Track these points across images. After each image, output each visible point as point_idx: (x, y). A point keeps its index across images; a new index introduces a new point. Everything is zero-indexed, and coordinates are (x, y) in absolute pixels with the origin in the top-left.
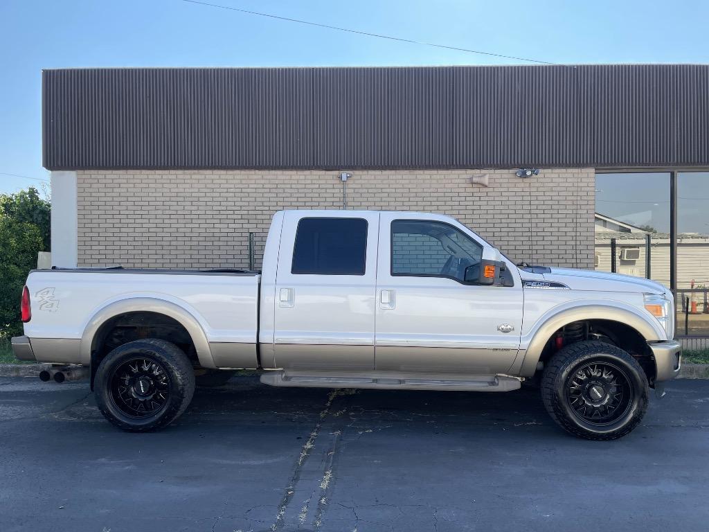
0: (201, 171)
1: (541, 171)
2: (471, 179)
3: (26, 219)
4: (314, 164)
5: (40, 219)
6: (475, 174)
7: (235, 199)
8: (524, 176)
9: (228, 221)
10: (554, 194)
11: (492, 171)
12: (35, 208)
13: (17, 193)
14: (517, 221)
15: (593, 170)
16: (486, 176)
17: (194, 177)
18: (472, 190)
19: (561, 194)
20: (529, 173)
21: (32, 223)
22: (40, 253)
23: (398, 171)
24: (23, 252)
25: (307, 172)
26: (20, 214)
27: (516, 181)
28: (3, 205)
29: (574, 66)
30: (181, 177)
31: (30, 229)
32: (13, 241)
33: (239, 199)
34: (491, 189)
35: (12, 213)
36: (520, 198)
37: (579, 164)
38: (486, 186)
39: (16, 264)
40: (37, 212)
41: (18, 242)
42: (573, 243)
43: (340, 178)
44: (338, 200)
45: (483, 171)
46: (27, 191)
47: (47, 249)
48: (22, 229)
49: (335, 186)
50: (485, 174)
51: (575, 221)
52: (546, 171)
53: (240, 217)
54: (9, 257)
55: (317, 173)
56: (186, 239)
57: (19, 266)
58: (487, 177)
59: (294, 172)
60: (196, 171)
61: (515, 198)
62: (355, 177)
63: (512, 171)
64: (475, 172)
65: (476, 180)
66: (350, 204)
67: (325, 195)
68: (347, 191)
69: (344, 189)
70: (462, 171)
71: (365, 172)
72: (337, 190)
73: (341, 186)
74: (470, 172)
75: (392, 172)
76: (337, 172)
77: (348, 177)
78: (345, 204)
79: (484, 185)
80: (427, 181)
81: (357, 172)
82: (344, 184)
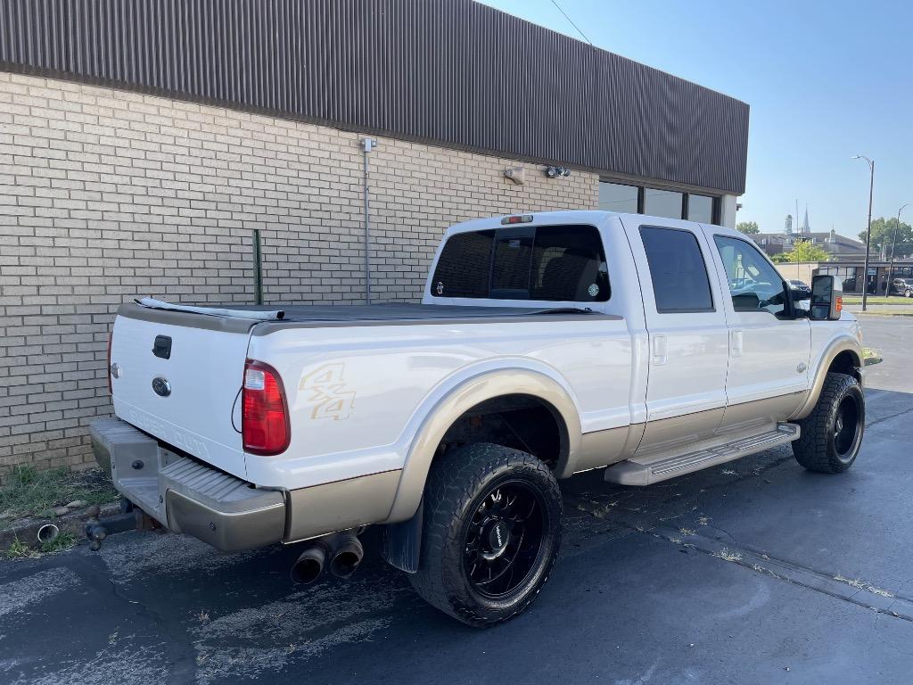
2: (507, 171)
11: (522, 164)
15: (598, 177)
17: (102, 102)
18: (504, 186)
27: (541, 180)
30: (74, 97)
33: (198, 161)
34: (521, 188)
36: (545, 203)
44: (356, 181)
45: (514, 163)
49: (353, 158)
50: (520, 168)
53: (200, 196)
55: (326, 132)
56: (91, 234)
58: (524, 171)
60: (108, 91)
62: (379, 148)
63: (539, 167)
64: (508, 162)
65: (515, 174)
66: (371, 190)
67: (339, 171)
68: (369, 169)
69: (365, 164)
70: (495, 160)
71: (391, 142)
72: (355, 166)
73: (361, 160)
74: (503, 161)
75: (424, 148)
76: (355, 134)
77: (373, 146)
78: (366, 189)
79: (516, 182)
80: (461, 168)
81: (381, 140)
82: (365, 157)
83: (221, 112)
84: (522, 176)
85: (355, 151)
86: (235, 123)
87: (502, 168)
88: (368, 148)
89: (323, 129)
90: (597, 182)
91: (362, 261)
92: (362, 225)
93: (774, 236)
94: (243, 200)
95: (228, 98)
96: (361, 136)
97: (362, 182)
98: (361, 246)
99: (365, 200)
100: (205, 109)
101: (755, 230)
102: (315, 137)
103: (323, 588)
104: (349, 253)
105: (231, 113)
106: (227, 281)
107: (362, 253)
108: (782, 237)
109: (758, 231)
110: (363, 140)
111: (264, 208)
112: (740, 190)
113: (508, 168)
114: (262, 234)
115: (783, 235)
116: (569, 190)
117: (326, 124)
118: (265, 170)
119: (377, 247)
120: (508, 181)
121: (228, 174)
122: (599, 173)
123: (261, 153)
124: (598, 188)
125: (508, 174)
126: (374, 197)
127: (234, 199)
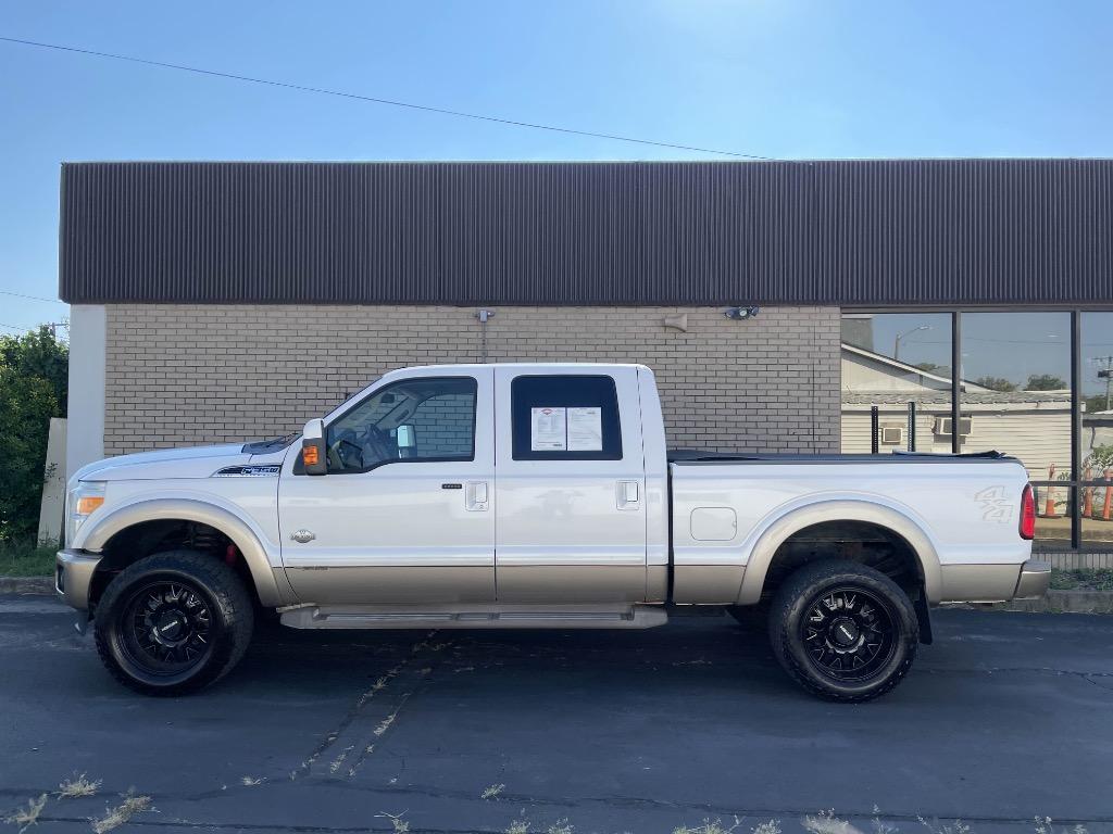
0: (281, 307)
1: (761, 310)
2: (663, 320)
3: (35, 372)
4: (440, 298)
5: (54, 372)
6: (669, 313)
7: (328, 346)
8: (736, 316)
9: (317, 377)
10: (782, 342)
11: (693, 310)
12: (47, 357)
13: (25, 334)
14: (729, 380)
15: (838, 309)
16: (683, 316)
17: (271, 314)
18: (665, 336)
19: (791, 342)
20: (743, 313)
21: (43, 376)
22: (53, 421)
23: (560, 309)
24: (29, 418)
25: (431, 309)
26: (27, 365)
27: (726, 324)
28: (4, 351)
29: (808, 162)
30: (253, 314)
31: (40, 385)
32: (14, 403)
34: (692, 336)
35: (16, 364)
36: (734, 348)
37: (816, 301)
38: (684, 331)
39: (18, 435)
40: (51, 361)
41: (22, 403)
42: (809, 412)
43: (477, 317)
44: (473, 347)
45: (681, 310)
46: (37, 331)
47: (63, 414)
48: (28, 386)
49: (471, 329)
50: (683, 314)
51: (811, 382)
52: (770, 310)
53: (334, 371)
54: (9, 425)
55: (445, 311)
57: (22, 438)
58: (685, 318)
59: (391, 309)
60: (274, 306)
61: (726, 348)
62: (499, 317)
63: (721, 309)
66: (491, 353)
67: (457, 341)
68: (488, 335)
69: (483, 332)
72: (473, 335)
73: (480, 328)
76: (473, 308)
77: (488, 316)
78: (483, 354)
82: (483, 325)
84: (683, 323)
88: (483, 318)
90: (836, 316)
96: (480, 309)
110: (479, 312)
113: (669, 316)
120: (668, 330)
122: (836, 305)
126: (493, 360)
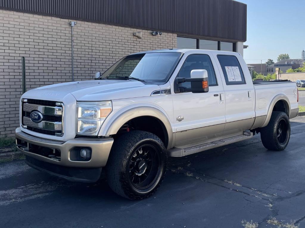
11: (141, 30)
15: (176, 35)
18: (133, 39)
20: (154, 33)
25: (49, 18)
27: (150, 37)
33: (2, 31)
34: (141, 40)
44: (68, 38)
45: (138, 30)
49: (67, 29)
53: (2, 44)
55: (56, 19)
58: (141, 33)
62: (78, 25)
63: (149, 31)
64: (135, 30)
65: (137, 34)
66: (75, 41)
67: (60, 34)
68: (73, 33)
69: (72, 31)
70: (129, 29)
71: (83, 23)
72: (67, 32)
73: (70, 30)
74: (132, 29)
75: (98, 24)
76: (68, 20)
77: (75, 24)
78: (72, 41)
79: (139, 38)
80: (114, 32)
81: (79, 22)
82: (71, 28)
83: (12, 13)
84: (141, 35)
85: (68, 26)
86: (17, 17)
87: (133, 32)
88: (73, 24)
89: (54, 18)
90: (176, 37)
91: (71, 69)
92: (71, 55)
93: (297, 60)
94: (20, 46)
95: (14, 7)
96: (70, 20)
97: (70, 38)
98: (70, 63)
99: (72, 45)
100: (5, 12)
101: (288, 57)
102: (50, 21)
103: (32, 185)
104: (65, 66)
105: (15, 13)
106: (13, 77)
107: (71, 66)
108: (300, 61)
109: (289, 58)
110: (71, 22)
111: (29, 48)
112: (244, 39)
113: (135, 32)
114: (26, 59)
115: (301, 59)
116: (163, 40)
117: (55, 16)
118: (29, 34)
119: (77, 63)
120: (135, 37)
121: (14, 36)
122: (176, 33)
123: (27, 28)
124: (176, 40)
125: (135, 35)
126: (76, 44)
127: (16, 45)
